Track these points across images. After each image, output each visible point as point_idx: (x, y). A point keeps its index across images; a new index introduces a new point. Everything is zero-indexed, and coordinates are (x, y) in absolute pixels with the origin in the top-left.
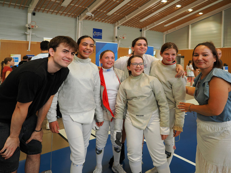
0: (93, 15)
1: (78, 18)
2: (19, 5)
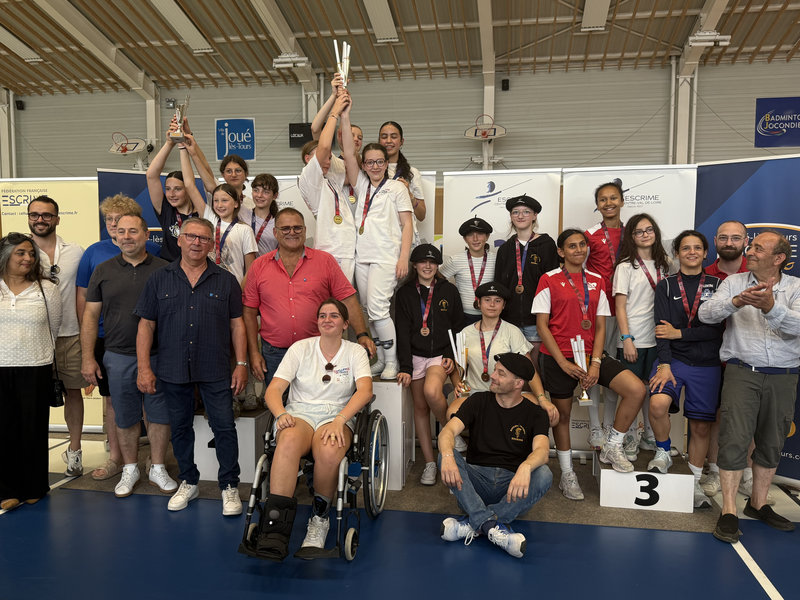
2: (454, 64)
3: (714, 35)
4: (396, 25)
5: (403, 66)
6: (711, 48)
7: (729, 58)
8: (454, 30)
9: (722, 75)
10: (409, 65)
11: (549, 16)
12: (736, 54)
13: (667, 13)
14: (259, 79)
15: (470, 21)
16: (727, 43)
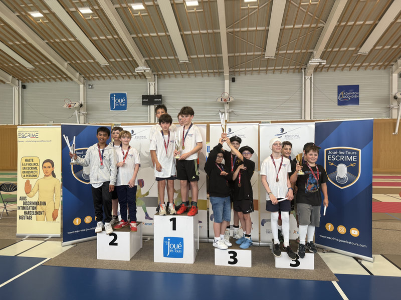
0: (324, 62)
1: (305, 71)
2: (212, 71)
3: (319, 60)
4: (188, 55)
5: (190, 72)
6: (318, 65)
7: (326, 69)
8: (212, 57)
9: (323, 76)
10: (193, 72)
11: (251, 52)
12: (329, 68)
13: (300, 51)
14: (129, 76)
15: (218, 54)
16: (325, 64)
